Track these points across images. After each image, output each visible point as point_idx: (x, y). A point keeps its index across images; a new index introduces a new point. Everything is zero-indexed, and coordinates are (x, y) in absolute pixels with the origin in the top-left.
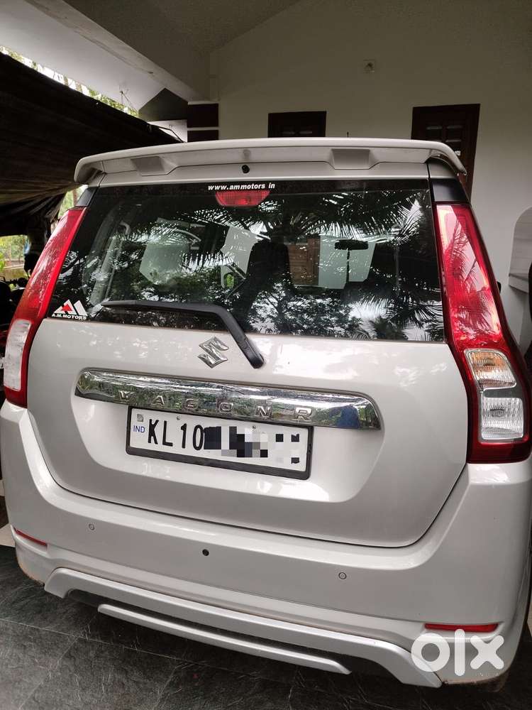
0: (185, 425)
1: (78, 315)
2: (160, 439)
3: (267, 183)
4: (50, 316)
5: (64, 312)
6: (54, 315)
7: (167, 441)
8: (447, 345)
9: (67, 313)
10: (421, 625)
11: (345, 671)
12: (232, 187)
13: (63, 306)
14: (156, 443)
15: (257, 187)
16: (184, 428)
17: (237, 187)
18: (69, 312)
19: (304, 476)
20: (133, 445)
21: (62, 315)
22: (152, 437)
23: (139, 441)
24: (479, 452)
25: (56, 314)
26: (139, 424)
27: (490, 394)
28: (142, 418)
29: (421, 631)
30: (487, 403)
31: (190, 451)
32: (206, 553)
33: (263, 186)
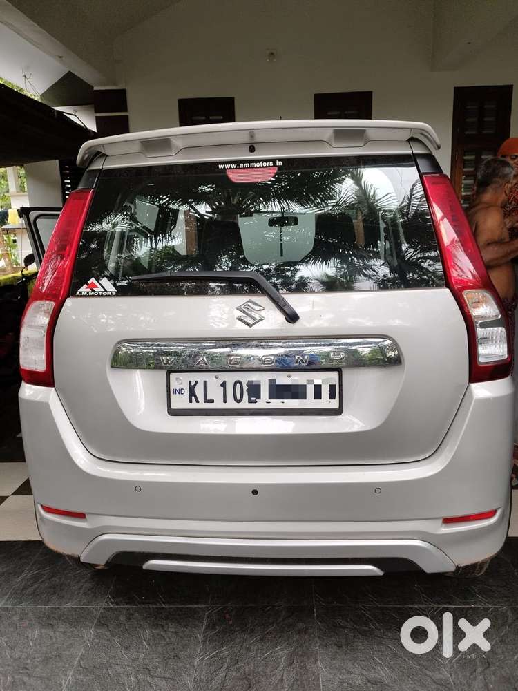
0: (224, 383)
1: (106, 291)
2: (200, 397)
3: (274, 161)
4: (74, 295)
5: (89, 290)
6: (78, 294)
7: (208, 398)
8: (448, 290)
9: (93, 291)
10: (441, 521)
11: (380, 573)
12: (241, 166)
13: (88, 284)
14: (197, 402)
15: (265, 164)
16: (224, 385)
17: (247, 165)
18: (95, 289)
19: (338, 412)
20: (173, 406)
21: (88, 292)
22: (193, 398)
23: (180, 402)
24: (479, 373)
25: (81, 293)
26: (178, 387)
27: (483, 326)
28: (180, 381)
29: (441, 526)
30: (480, 332)
31: (231, 404)
32: (255, 492)
33: (271, 164)
